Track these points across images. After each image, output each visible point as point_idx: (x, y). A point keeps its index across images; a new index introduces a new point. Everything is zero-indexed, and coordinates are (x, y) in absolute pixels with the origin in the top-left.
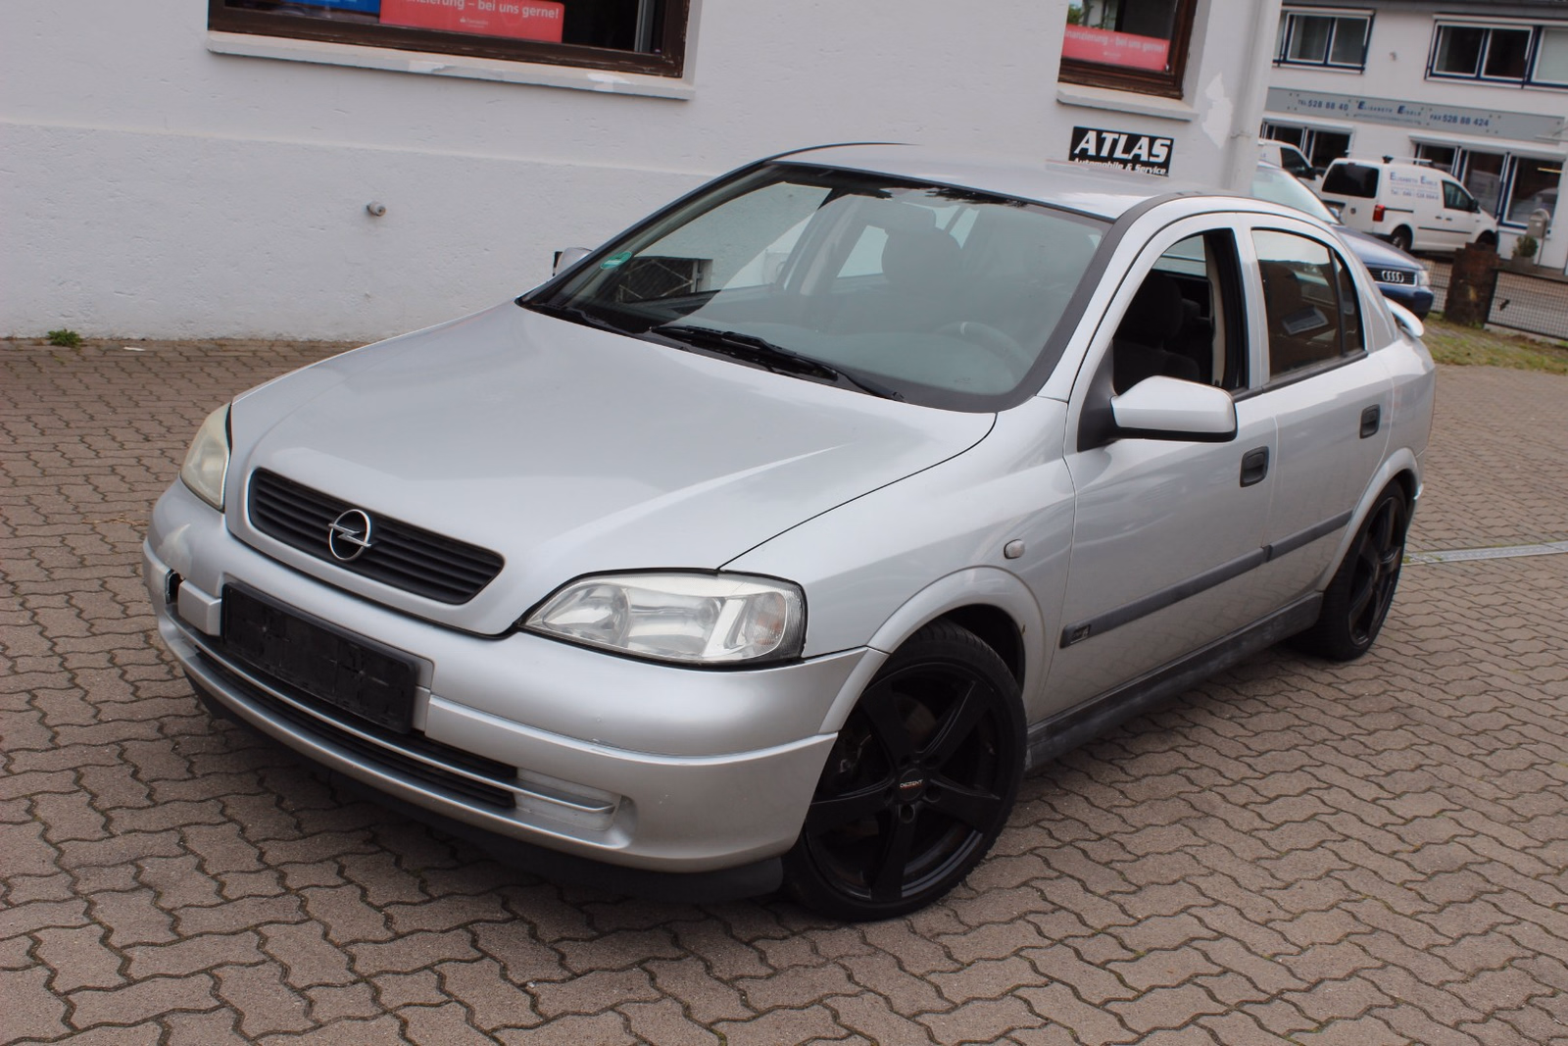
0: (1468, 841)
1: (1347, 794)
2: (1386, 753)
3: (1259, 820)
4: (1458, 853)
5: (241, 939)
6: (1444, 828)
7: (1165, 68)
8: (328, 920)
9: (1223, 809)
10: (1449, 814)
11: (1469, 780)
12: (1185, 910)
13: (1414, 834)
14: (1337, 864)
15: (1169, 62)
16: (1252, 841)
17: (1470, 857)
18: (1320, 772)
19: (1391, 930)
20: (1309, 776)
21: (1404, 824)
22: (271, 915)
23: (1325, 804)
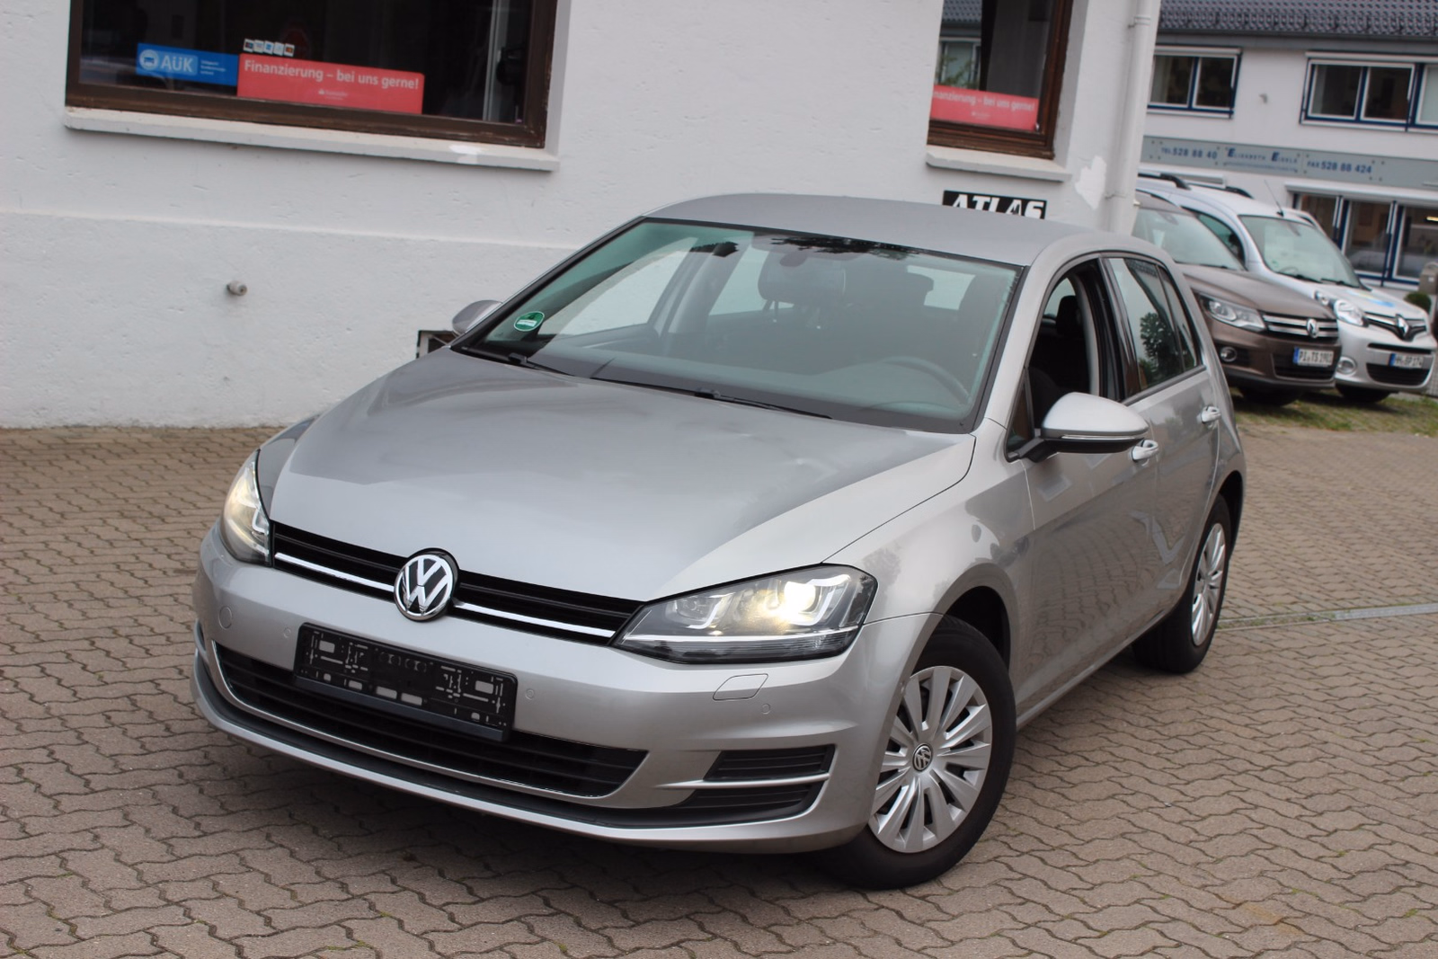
0: (1388, 848)
1: (1273, 813)
2: (1306, 781)
3: (1194, 834)
4: (1377, 858)
6: (1365, 838)
7: (1035, 127)
9: (1161, 826)
10: (1367, 827)
11: (1385, 801)
13: (1335, 843)
14: (1268, 866)
15: (1039, 120)
16: (1189, 850)
17: (1390, 861)
18: (1248, 796)
19: (1321, 914)
20: (1238, 800)
21: (1327, 836)
23: (1253, 821)
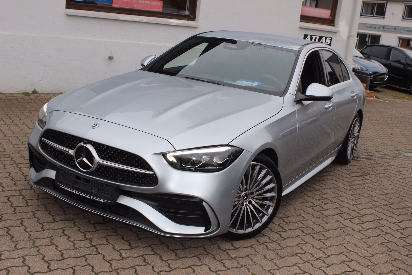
1: (386, 221)
2: (397, 210)
3: (362, 228)
5: (80, 259)
7: (330, 18)
8: (104, 254)
9: (351, 225)
12: (342, 253)
13: (406, 232)
14: (385, 241)
15: (331, 16)
16: (359, 234)
18: (379, 215)
19: (401, 259)
20: (375, 216)
21: (403, 230)
22: (89, 252)
23: (380, 224)
